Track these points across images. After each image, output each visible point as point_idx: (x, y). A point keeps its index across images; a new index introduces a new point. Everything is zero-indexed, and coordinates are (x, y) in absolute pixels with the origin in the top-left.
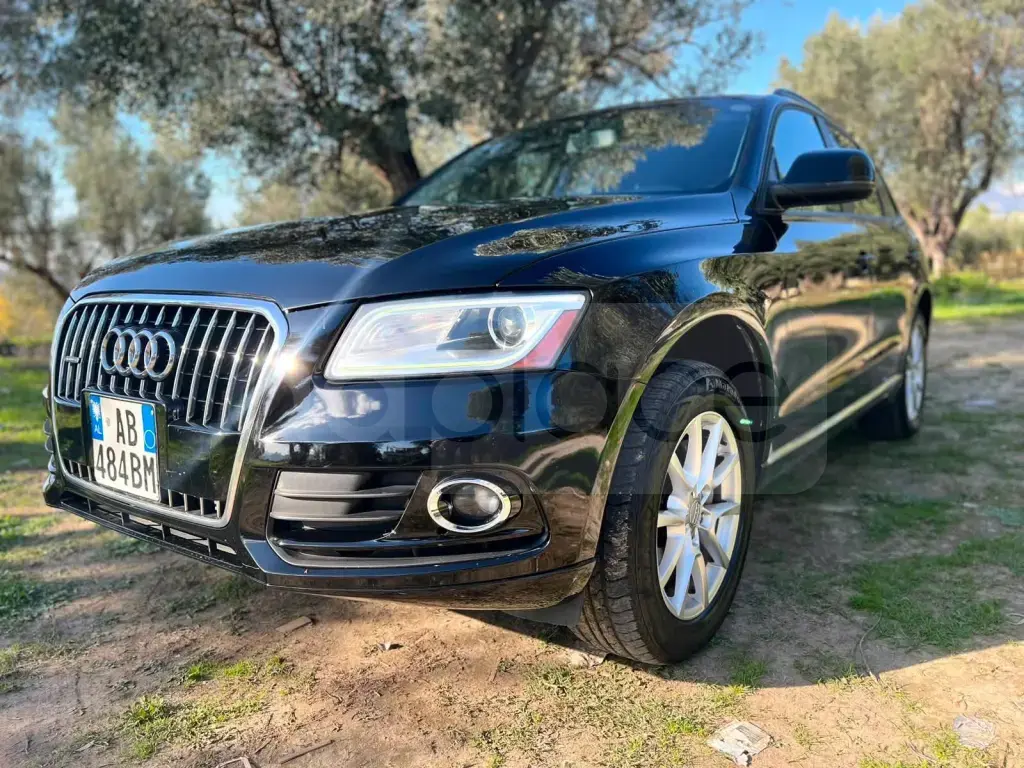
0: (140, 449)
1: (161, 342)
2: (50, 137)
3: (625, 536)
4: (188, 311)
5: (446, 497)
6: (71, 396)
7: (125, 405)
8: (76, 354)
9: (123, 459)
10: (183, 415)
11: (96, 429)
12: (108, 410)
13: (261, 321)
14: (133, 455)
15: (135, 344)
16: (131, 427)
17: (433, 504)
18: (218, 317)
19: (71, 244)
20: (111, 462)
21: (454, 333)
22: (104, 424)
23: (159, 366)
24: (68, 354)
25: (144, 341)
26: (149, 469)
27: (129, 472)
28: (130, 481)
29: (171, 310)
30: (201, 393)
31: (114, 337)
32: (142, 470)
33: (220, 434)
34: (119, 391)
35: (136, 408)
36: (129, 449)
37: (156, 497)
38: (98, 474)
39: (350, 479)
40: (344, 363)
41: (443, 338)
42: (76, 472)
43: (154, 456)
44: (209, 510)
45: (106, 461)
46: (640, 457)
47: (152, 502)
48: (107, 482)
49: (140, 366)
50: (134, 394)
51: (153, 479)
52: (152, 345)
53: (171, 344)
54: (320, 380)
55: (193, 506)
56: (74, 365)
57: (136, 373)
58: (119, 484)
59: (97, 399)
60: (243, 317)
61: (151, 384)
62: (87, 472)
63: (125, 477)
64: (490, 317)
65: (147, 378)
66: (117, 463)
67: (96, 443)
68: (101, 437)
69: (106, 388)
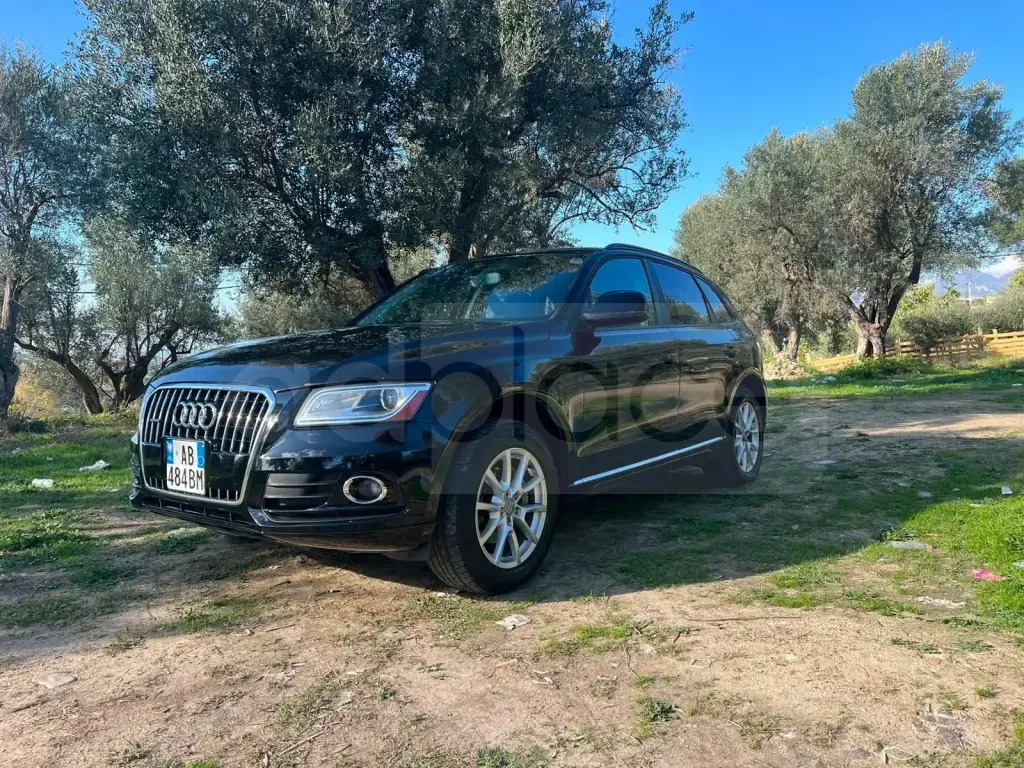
0: (195, 467)
1: (209, 409)
2: (79, 240)
3: (454, 511)
4: (223, 393)
5: (355, 484)
6: (153, 441)
7: (187, 443)
8: (157, 417)
9: (185, 472)
10: (219, 447)
11: (169, 458)
12: (176, 446)
13: (262, 397)
14: (191, 470)
15: (194, 410)
16: (190, 455)
17: (346, 489)
18: (240, 396)
19: (90, 334)
20: (177, 476)
21: (360, 403)
22: (174, 455)
23: (207, 422)
24: (151, 417)
25: (199, 408)
26: (200, 477)
27: (188, 480)
28: (188, 485)
29: (214, 392)
30: (229, 435)
31: (181, 407)
32: (195, 478)
33: (239, 455)
34: (183, 436)
35: (194, 444)
36: (188, 467)
37: (203, 492)
38: (169, 483)
39: (304, 476)
40: (303, 418)
41: (355, 405)
42: (154, 485)
43: (203, 470)
44: (232, 497)
45: (174, 475)
46: (464, 469)
47: (199, 495)
48: (174, 487)
49: (196, 422)
50: (192, 436)
51: (201, 483)
52: (204, 411)
53: (214, 410)
54: (291, 426)
55: (223, 496)
56: (155, 424)
57: (193, 426)
58: (182, 487)
59: (171, 441)
60: (253, 396)
61: (201, 432)
62: (162, 483)
63: (186, 483)
64: (382, 395)
65: (200, 428)
66: (181, 475)
67: (169, 466)
68: (172, 462)
69: (175, 434)
